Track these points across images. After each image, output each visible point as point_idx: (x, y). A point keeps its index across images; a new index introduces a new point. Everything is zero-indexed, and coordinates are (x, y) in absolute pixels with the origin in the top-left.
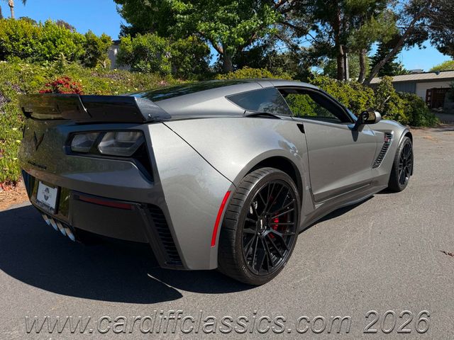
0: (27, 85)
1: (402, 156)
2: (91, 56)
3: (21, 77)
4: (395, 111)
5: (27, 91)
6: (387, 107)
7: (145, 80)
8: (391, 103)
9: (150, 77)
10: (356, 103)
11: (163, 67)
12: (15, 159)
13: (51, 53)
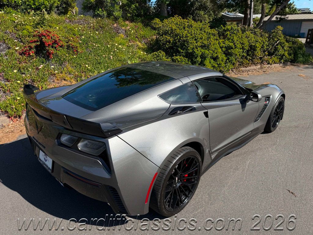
0: (21, 34)
1: (276, 110)
2: (64, 6)
3: (16, 26)
4: (281, 52)
5: (21, 38)
6: (276, 49)
7: (103, 24)
8: (279, 47)
9: (107, 21)
10: (254, 46)
11: (116, 14)
12: (19, 98)
13: (35, 5)
